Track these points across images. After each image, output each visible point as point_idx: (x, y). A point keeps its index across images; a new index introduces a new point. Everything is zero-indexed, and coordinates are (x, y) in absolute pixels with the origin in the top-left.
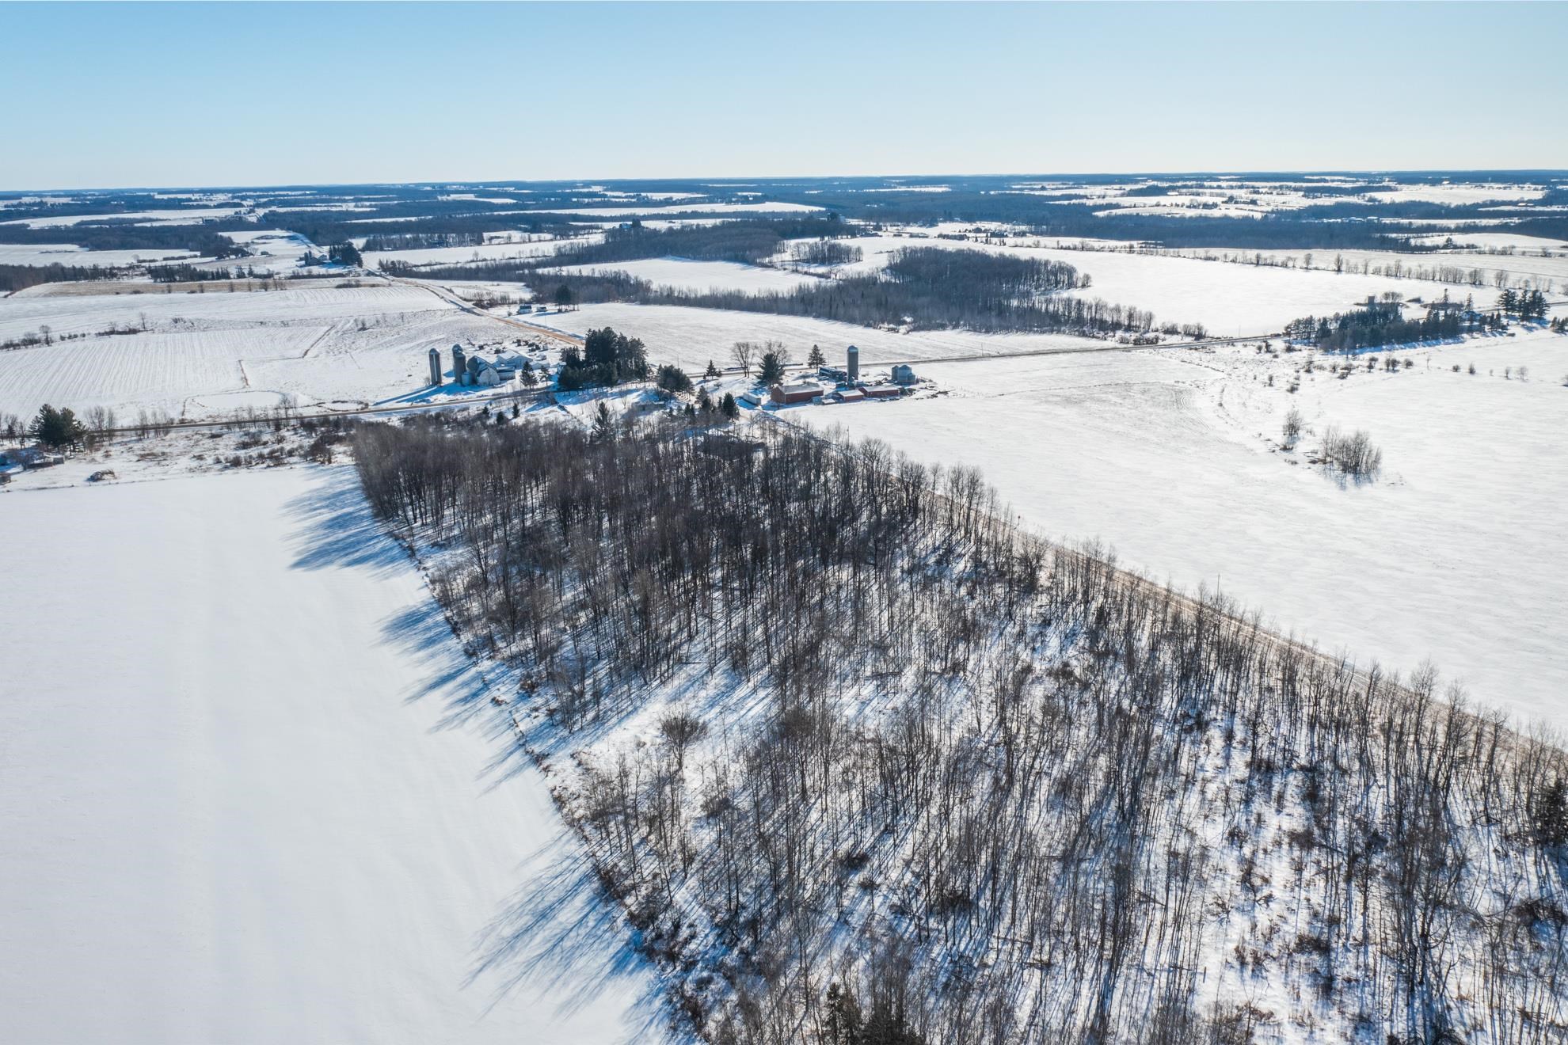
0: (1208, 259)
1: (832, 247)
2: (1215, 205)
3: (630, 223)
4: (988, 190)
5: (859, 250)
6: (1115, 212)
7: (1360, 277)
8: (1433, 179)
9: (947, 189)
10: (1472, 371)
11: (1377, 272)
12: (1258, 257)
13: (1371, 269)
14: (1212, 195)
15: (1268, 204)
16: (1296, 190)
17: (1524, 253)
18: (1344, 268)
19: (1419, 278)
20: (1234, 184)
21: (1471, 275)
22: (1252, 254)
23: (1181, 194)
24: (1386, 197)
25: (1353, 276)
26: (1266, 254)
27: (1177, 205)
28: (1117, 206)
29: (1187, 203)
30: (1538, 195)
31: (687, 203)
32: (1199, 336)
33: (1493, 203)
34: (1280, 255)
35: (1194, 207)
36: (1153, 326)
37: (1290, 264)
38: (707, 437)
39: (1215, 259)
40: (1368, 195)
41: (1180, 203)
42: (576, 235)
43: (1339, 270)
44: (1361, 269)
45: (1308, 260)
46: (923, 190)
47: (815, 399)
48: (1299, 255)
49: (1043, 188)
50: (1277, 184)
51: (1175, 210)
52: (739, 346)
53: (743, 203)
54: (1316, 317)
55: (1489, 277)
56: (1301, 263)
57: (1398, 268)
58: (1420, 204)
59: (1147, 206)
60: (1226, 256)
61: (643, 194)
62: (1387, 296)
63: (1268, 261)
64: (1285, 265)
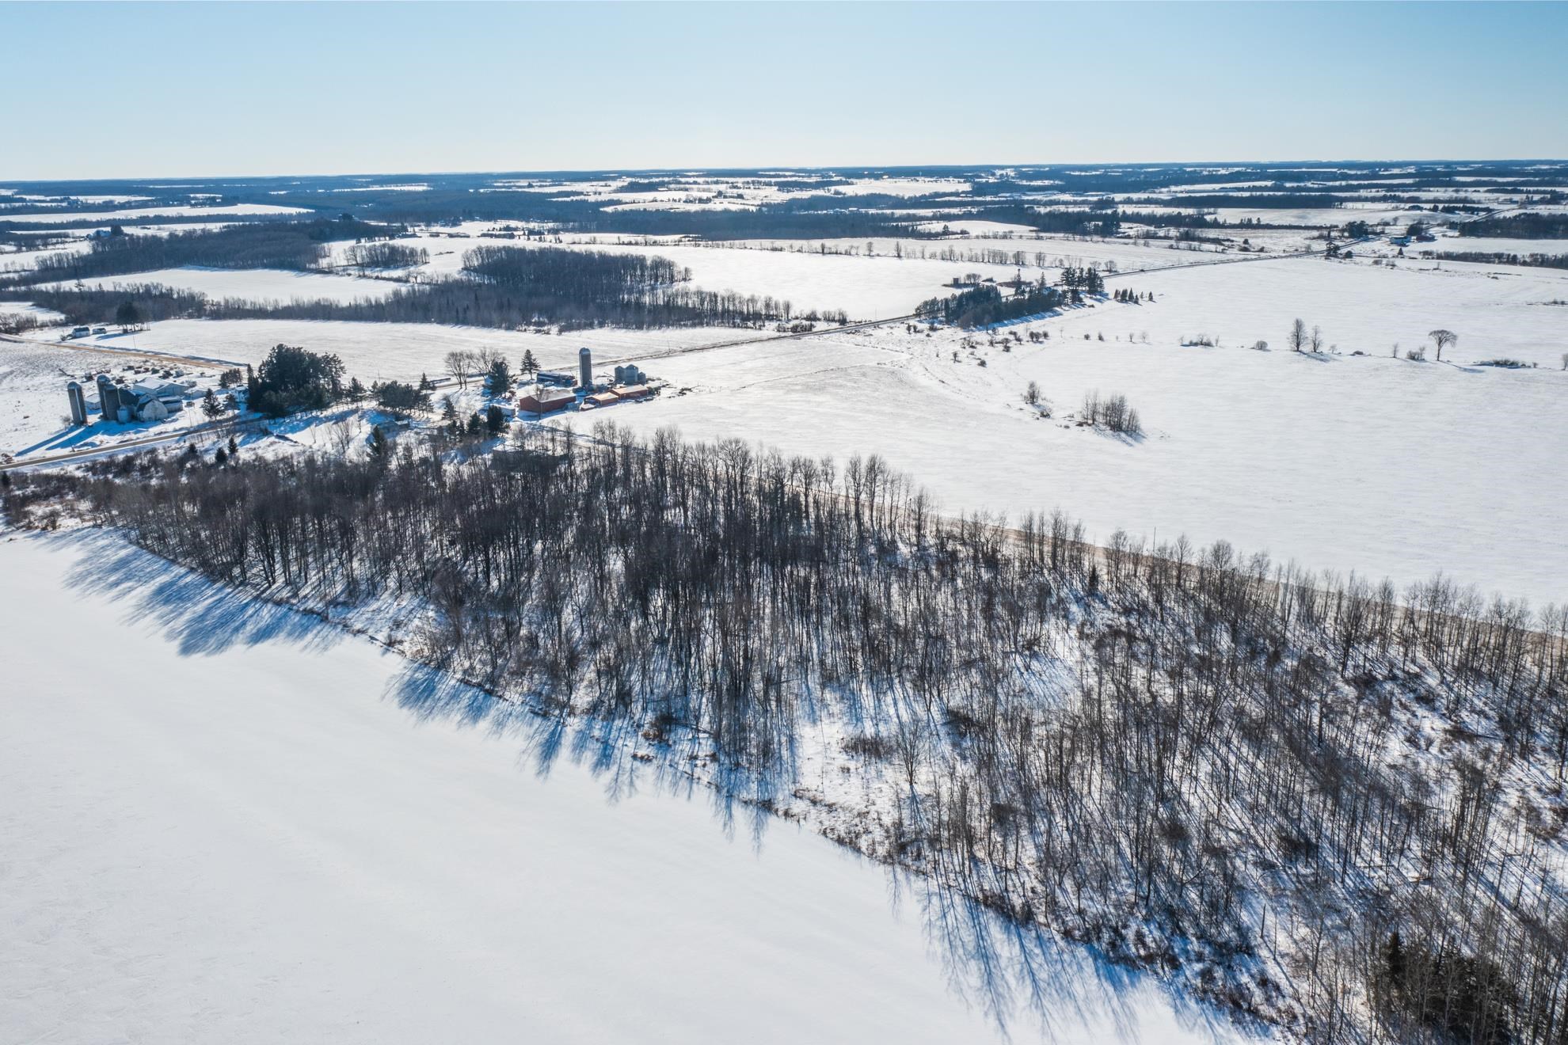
0: (774, 249)
1: (393, 250)
2: (708, 200)
3: (109, 229)
4: (477, 188)
5: (424, 252)
6: (620, 208)
7: (920, 262)
8: (875, 174)
9: (425, 188)
10: (1101, 338)
11: (933, 256)
12: (823, 247)
13: (927, 255)
14: (699, 190)
15: (754, 198)
16: (769, 184)
17: (1021, 237)
18: (902, 254)
19: (970, 260)
20: (710, 180)
21: (1014, 256)
22: (816, 244)
23: (670, 190)
24: (848, 190)
25: (911, 261)
26: (830, 243)
27: (674, 200)
28: (619, 202)
29: (684, 199)
30: (967, 187)
31: (131, 208)
32: (843, 321)
33: (937, 195)
34: (843, 243)
35: (691, 202)
36: (792, 314)
37: (853, 252)
38: (496, 453)
39: (781, 250)
40: (833, 189)
41: (677, 198)
42: (46, 245)
43: (899, 256)
44: (919, 254)
45: (870, 247)
46: (403, 188)
47: (570, 405)
48: (861, 243)
49: (530, 186)
50: (750, 179)
51: (676, 205)
52: (453, 355)
53: (211, 205)
54: (939, 298)
55: (1030, 258)
56: (863, 250)
57: (951, 252)
58: (880, 196)
59: (644, 201)
60: (791, 247)
61: (72, 198)
62: (969, 277)
63: (834, 250)
64: (848, 253)
